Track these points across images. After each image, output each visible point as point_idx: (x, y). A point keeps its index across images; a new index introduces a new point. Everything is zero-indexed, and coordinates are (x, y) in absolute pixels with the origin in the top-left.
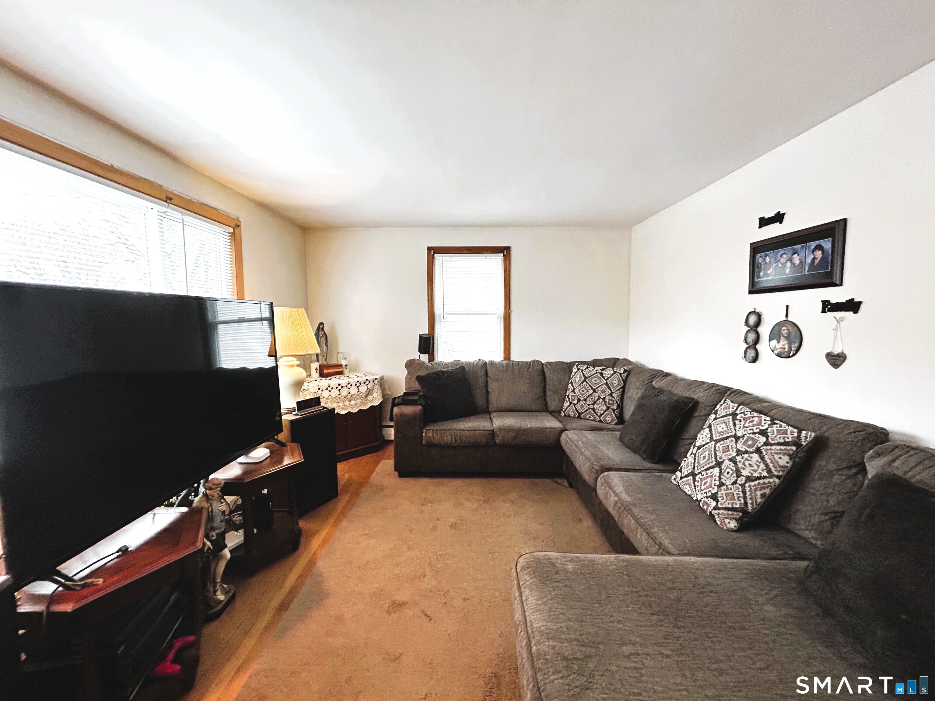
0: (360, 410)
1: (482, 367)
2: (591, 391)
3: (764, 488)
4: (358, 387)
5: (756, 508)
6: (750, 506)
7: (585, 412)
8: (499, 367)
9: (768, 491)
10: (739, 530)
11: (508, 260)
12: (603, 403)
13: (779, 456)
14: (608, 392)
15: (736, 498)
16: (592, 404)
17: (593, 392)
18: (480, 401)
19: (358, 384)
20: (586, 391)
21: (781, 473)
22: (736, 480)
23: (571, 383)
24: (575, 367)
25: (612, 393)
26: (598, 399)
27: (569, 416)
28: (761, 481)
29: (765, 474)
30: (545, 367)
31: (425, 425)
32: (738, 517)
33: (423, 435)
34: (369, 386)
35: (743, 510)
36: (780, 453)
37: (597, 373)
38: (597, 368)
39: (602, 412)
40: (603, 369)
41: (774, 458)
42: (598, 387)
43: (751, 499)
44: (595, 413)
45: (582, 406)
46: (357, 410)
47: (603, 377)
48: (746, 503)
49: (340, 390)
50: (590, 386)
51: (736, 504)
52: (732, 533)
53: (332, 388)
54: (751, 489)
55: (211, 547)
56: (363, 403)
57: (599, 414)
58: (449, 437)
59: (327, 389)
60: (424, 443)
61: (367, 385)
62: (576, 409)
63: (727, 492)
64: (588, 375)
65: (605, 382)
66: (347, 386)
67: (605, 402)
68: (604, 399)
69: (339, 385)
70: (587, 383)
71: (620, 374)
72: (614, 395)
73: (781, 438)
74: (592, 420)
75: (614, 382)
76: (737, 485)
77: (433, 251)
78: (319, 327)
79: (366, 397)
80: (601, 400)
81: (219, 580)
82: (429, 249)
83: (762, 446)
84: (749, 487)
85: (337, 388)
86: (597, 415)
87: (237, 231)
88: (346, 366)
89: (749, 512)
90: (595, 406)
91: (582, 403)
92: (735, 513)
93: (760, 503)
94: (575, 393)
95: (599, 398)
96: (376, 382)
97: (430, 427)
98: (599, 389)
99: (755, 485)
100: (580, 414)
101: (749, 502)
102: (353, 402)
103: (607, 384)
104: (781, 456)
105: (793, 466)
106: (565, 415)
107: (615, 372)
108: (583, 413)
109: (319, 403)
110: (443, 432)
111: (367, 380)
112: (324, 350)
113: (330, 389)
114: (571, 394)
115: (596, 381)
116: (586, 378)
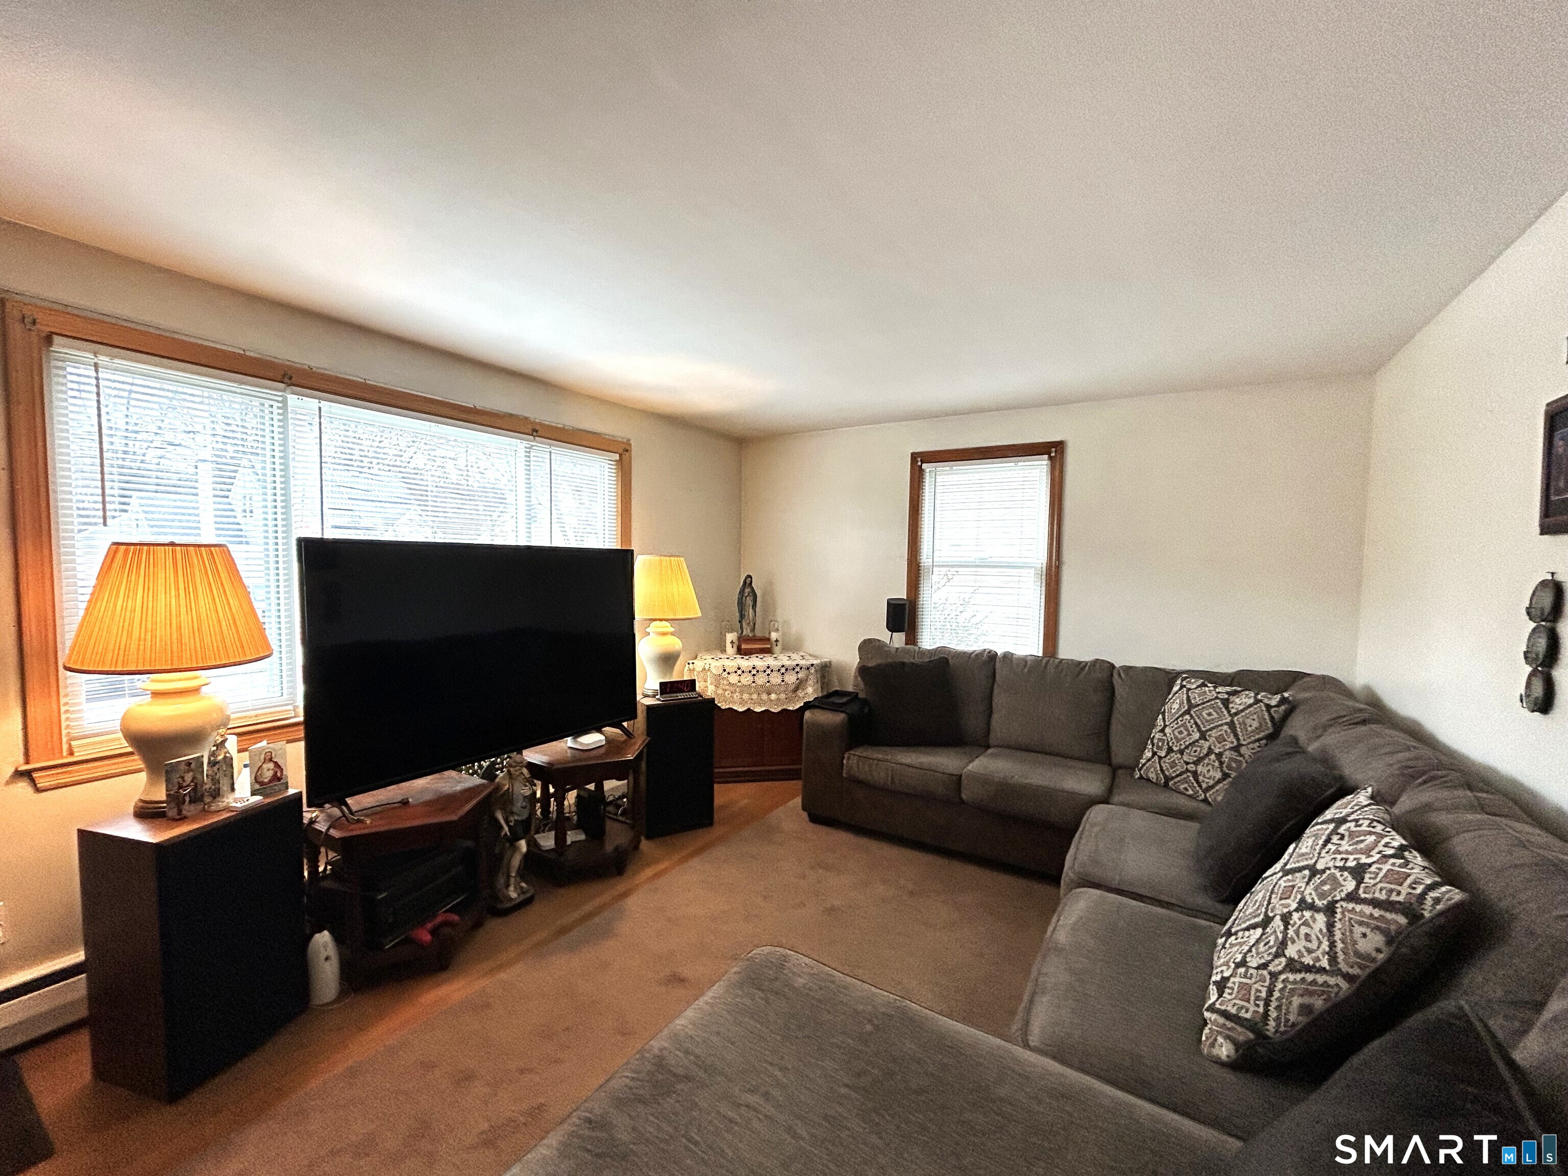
0: (784, 710)
1: (985, 663)
2: (1197, 736)
3: (1311, 994)
4: (783, 674)
5: (1285, 1032)
6: (1272, 1023)
7: (1177, 776)
8: (1017, 665)
9: (1318, 1003)
10: (1232, 1065)
11: (1058, 467)
12: (1217, 764)
13: (1363, 930)
14: (1231, 741)
15: (1252, 998)
16: (1194, 763)
17: (1200, 738)
18: (972, 722)
19: (783, 670)
20: (1185, 733)
21: (1355, 971)
22: (1270, 962)
23: (1164, 713)
24: (1179, 682)
25: (1240, 745)
26: (1207, 755)
27: (1148, 780)
28: (1310, 977)
29: (1325, 963)
30: (1115, 675)
31: (849, 748)
32: (1241, 1038)
33: (845, 762)
34: (800, 675)
35: (1256, 1026)
36: (1367, 925)
37: (1217, 698)
38: (1219, 689)
39: (1211, 782)
40: (1235, 693)
41: (1351, 932)
42: (1210, 730)
43: (1278, 1008)
44: (1198, 782)
45: (1173, 765)
46: (779, 709)
47: (1227, 708)
48: (1266, 1015)
49: (754, 675)
50: (1196, 723)
51: (1247, 1012)
52: (1216, 1067)
53: (743, 672)
54: (1285, 987)
55: (508, 834)
56: (789, 700)
57: (1204, 786)
58: (882, 774)
59: (736, 672)
60: (844, 775)
61: (797, 672)
62: (1161, 767)
63: (1244, 980)
64: (1198, 700)
65: (1228, 720)
66: (765, 671)
67: (1221, 763)
68: (1219, 756)
69: (754, 668)
70: (1192, 717)
71: (1268, 707)
72: (1243, 750)
73: (1384, 892)
74: (1190, 796)
75: (1248, 721)
76: (1265, 972)
77: (920, 460)
78: (745, 582)
79: (796, 690)
80: (1213, 757)
81: (514, 875)
82: (914, 456)
83: (1342, 899)
84: (1283, 981)
85: (750, 672)
86: (1200, 786)
87: (625, 457)
88: (777, 641)
89: (1268, 1037)
90: (1200, 768)
91: (1175, 756)
92: (1239, 1029)
93: (1293, 1025)
94: (1165, 735)
95: (1210, 751)
96: (812, 670)
97: (858, 752)
98: (1214, 733)
99: (1295, 982)
100: (1168, 779)
101: (1273, 1014)
102: (773, 696)
103: (1231, 725)
104: (1368, 931)
105: (1389, 961)
106: (1141, 777)
107: (1257, 701)
108: (1173, 778)
109: (694, 689)
110: (876, 762)
111: (797, 665)
112: (751, 615)
113: (739, 672)
114: (1157, 736)
115: (1210, 714)
116: (1191, 706)
